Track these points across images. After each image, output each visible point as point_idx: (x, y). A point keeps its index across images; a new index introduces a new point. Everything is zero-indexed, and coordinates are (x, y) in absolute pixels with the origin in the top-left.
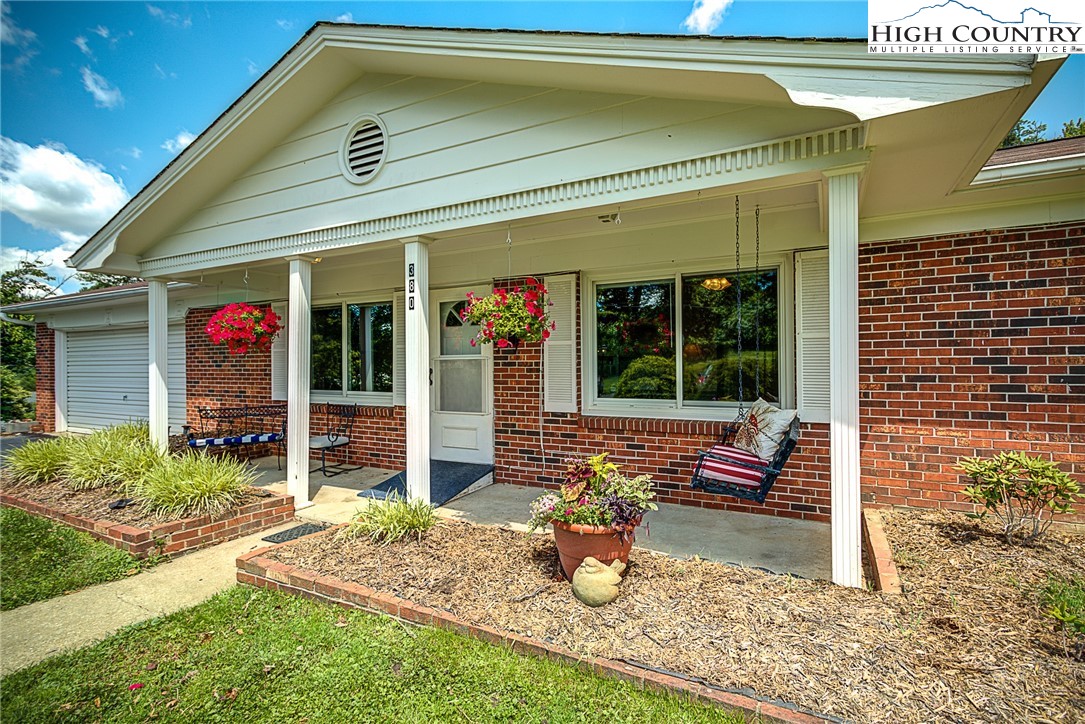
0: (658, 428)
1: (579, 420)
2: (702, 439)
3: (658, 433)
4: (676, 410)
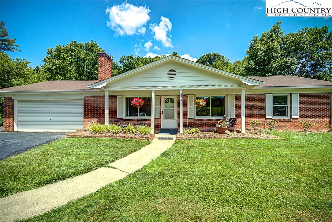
0: (208, 120)
1: (194, 120)
2: (215, 122)
3: (208, 121)
4: (210, 117)
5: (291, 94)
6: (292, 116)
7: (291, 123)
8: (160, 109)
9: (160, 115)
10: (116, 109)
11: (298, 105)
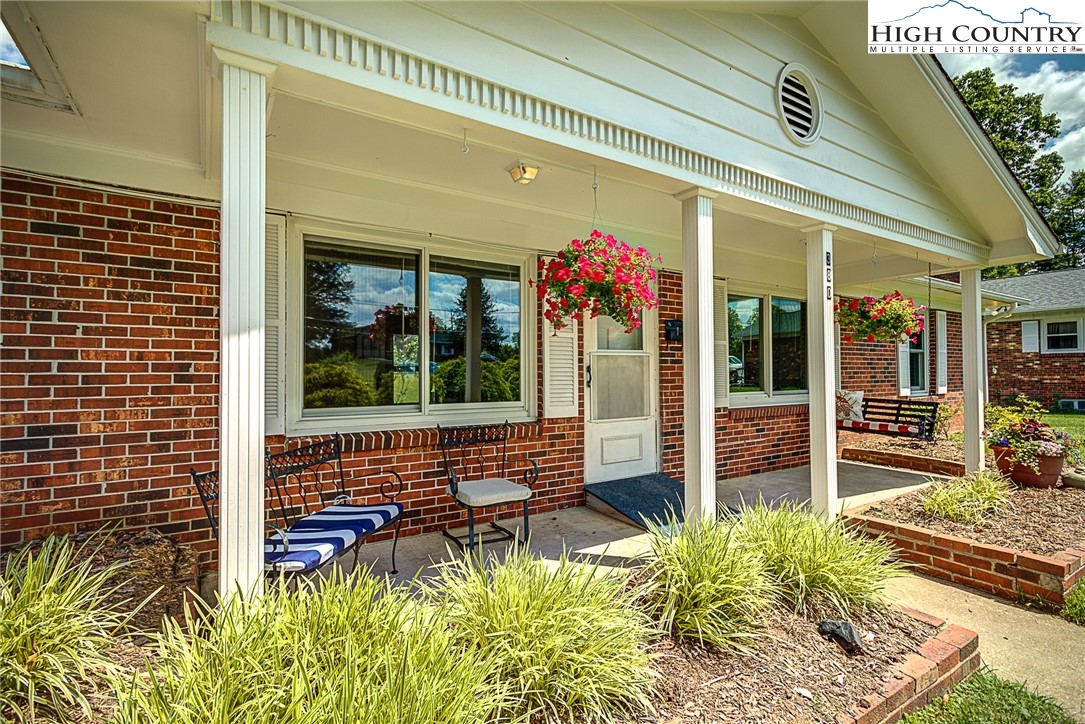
0: (773, 414)
1: (728, 414)
4: (770, 398)
5: (933, 312)
6: (939, 388)
8: (581, 353)
9: (581, 390)
10: (209, 345)
11: (946, 351)
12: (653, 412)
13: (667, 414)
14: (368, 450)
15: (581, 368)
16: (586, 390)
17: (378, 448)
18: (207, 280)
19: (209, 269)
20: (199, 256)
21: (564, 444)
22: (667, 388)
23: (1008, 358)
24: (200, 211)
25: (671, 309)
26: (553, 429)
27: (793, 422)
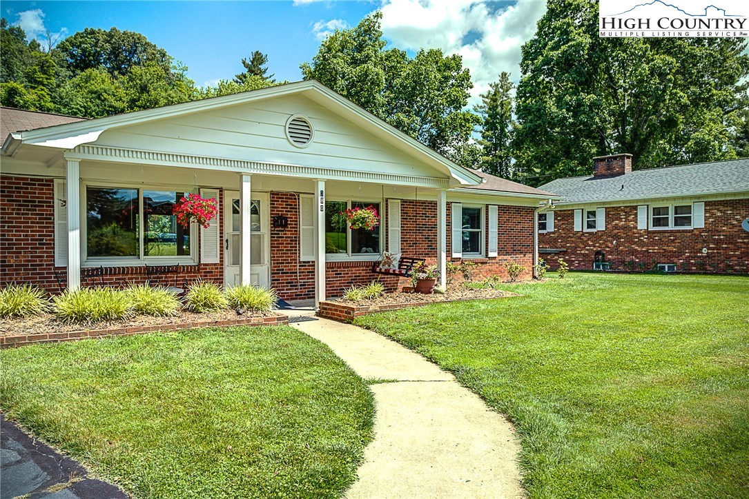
3: (348, 267)
4: (348, 257)
5: (487, 206)
6: (489, 253)
7: (487, 267)
8: (221, 233)
9: (221, 251)
10: (50, 231)
11: (497, 230)
12: (266, 262)
13: (274, 263)
14: (115, 274)
15: (221, 240)
16: (225, 251)
17: (119, 273)
18: (49, 206)
19: (50, 202)
20: (46, 198)
21: (212, 276)
22: (274, 250)
23: (630, 234)
24: (47, 181)
25: (277, 211)
26: (206, 269)
27: (362, 270)
